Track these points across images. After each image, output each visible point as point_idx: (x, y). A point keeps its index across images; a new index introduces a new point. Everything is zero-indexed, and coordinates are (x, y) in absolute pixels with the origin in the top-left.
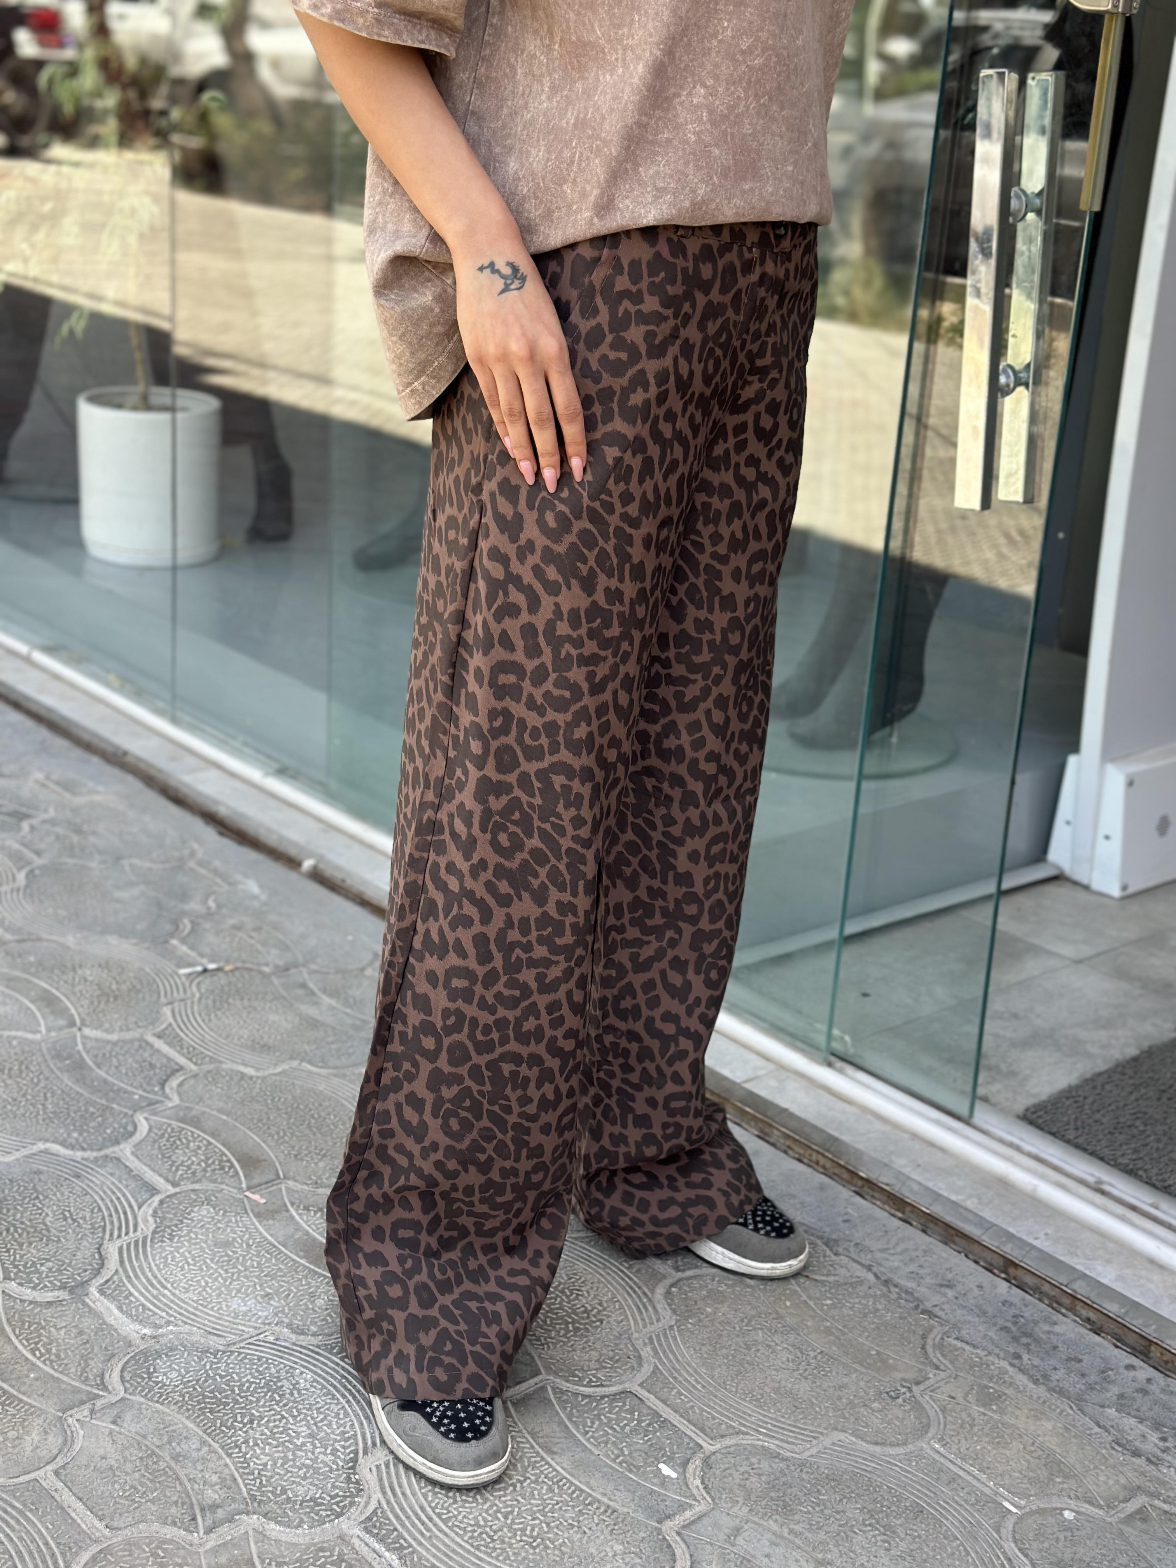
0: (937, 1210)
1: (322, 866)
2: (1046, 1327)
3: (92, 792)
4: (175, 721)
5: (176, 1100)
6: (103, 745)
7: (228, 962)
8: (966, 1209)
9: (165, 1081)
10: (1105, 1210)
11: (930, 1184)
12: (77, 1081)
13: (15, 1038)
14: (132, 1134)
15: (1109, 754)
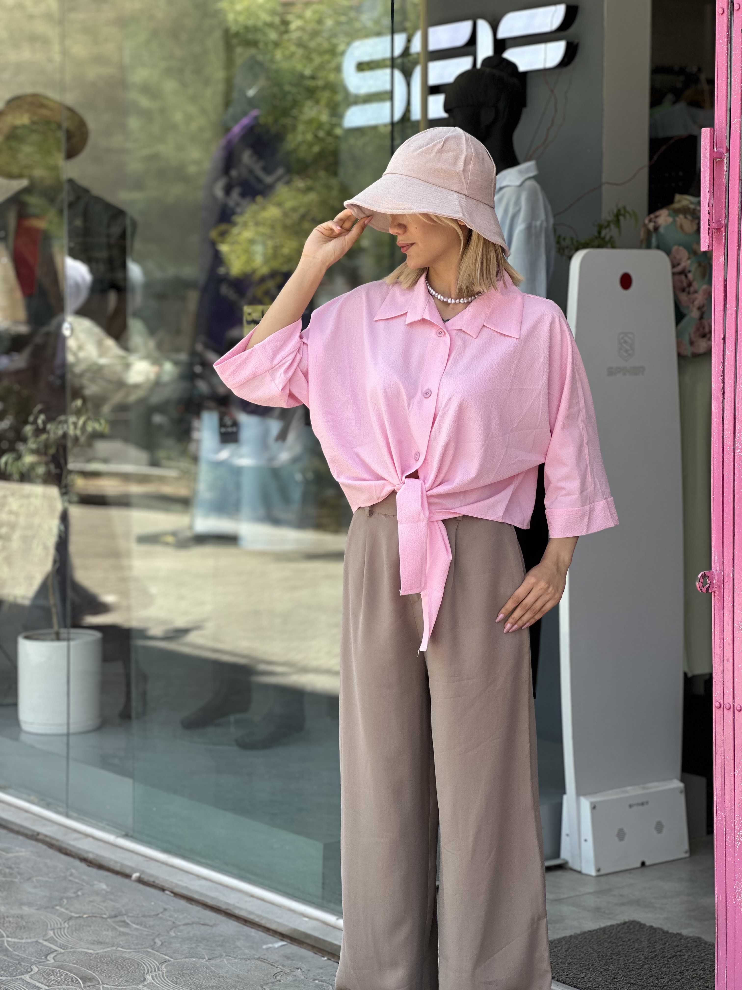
1: (143, 876)
3: (17, 852)
4: (67, 816)
5: (52, 961)
6: (26, 831)
7: (85, 914)
9: (48, 955)
14: (30, 972)
15: (580, 792)
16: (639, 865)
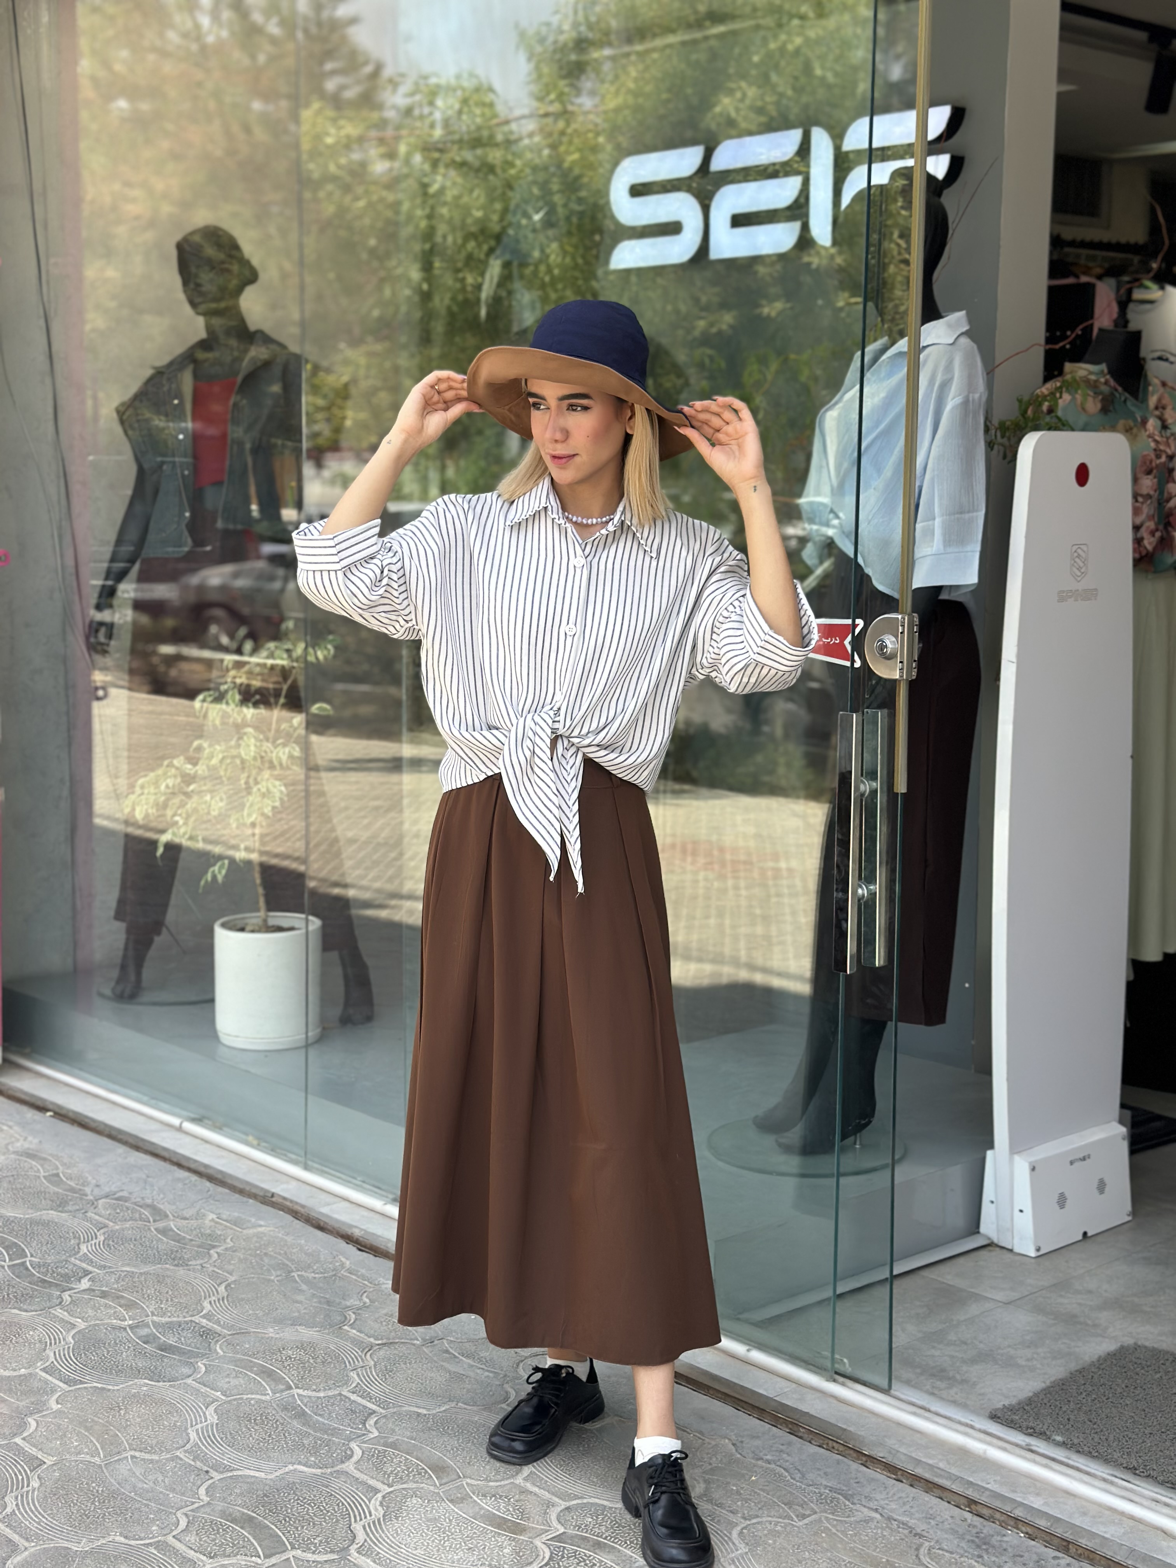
0: (919, 1471)
2: (999, 1538)
3: (256, 1226)
4: (306, 1168)
5: (376, 1434)
6: (254, 1191)
8: (939, 1468)
9: (365, 1420)
10: (1034, 1462)
11: (913, 1455)
12: (304, 1425)
13: (252, 1399)
14: (351, 1456)
15: (1015, 1148)
16: (1080, 1237)
